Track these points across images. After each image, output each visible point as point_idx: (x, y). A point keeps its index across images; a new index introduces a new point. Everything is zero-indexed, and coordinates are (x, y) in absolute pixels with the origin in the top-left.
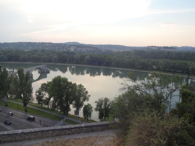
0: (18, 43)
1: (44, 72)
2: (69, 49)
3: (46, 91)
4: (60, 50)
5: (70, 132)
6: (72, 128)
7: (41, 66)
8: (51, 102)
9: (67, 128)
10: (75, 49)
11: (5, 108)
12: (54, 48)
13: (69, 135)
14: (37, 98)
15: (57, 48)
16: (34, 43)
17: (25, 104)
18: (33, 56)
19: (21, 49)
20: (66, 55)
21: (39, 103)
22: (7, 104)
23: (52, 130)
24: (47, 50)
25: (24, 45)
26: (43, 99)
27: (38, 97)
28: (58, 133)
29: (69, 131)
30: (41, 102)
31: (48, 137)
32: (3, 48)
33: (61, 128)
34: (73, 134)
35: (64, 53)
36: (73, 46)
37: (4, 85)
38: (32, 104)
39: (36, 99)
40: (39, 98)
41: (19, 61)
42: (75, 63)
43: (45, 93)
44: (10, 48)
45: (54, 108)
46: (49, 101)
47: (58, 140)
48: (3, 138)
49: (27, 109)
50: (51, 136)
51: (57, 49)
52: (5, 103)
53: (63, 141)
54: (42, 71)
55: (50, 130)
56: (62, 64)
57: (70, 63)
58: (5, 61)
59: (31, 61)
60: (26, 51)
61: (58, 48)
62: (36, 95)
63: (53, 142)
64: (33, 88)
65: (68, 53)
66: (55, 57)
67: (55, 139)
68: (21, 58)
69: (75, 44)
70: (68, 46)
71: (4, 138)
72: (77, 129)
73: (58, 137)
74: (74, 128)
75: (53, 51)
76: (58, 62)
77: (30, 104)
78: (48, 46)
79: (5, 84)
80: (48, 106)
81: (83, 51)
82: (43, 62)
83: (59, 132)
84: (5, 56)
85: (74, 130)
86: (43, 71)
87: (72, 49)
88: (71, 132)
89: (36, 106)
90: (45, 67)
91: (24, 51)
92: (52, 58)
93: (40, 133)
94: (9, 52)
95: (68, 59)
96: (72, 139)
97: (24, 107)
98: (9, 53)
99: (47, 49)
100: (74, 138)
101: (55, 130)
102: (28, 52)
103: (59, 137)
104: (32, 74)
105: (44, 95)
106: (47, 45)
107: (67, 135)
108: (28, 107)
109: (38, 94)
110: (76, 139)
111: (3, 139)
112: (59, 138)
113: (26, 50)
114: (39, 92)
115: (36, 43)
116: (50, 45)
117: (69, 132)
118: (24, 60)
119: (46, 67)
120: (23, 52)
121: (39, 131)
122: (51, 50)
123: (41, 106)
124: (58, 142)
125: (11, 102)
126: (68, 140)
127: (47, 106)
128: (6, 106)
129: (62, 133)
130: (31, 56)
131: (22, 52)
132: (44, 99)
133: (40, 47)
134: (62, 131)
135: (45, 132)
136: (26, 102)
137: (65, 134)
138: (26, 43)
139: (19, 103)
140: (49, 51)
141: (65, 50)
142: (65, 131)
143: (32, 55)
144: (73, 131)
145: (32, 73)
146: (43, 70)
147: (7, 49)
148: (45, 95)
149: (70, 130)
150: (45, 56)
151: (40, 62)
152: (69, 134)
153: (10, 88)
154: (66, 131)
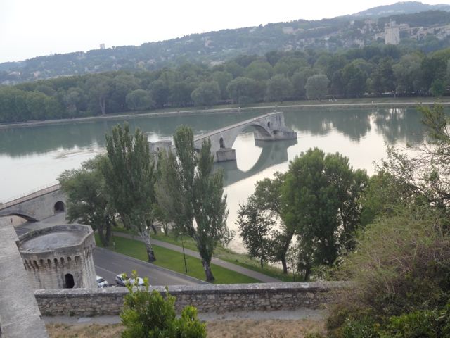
0: (186, 38)
1: (277, 140)
2: (376, 37)
3: (275, 209)
4: (340, 45)
5: (268, 303)
6: (271, 292)
7: (263, 119)
8: (295, 251)
9: (258, 288)
10: (403, 34)
11: (148, 266)
12: (316, 41)
13: (265, 312)
14: (245, 235)
15: (327, 39)
16: (240, 30)
17: (206, 256)
18: (236, 80)
19: (197, 59)
20: (364, 62)
21: (253, 253)
22: (152, 253)
23: (216, 292)
24: (288, 53)
25: (206, 45)
26: (264, 237)
27: (246, 229)
28: (231, 302)
29: (263, 300)
30: (260, 251)
31: (207, 311)
32: (141, 63)
33: (240, 288)
34: (276, 309)
35: (357, 54)
36: (393, 23)
37: (140, 189)
38: (230, 256)
39: (242, 238)
40: (253, 234)
41: (191, 106)
42: (401, 96)
43: (271, 215)
44: (163, 59)
45: (305, 271)
46: (287, 246)
47: (231, 319)
48: (99, 303)
49: (212, 271)
50: (213, 311)
51: (327, 44)
52: (148, 251)
53: (242, 322)
54: (269, 135)
55: (210, 292)
56: (346, 104)
57: (379, 96)
58: (148, 110)
59: (229, 103)
60: (214, 64)
61: (332, 40)
62: (242, 224)
63: (216, 324)
64: (226, 197)
65: (370, 53)
66: (316, 76)
67: (223, 318)
68: (195, 93)
69: (402, 12)
70: (374, 26)
71: (102, 303)
72: (288, 295)
73: (232, 313)
74: (278, 291)
75: (311, 52)
76: (332, 98)
77: (223, 256)
78: (292, 37)
79: (142, 187)
80: (284, 264)
81: (440, 37)
82: (272, 100)
83: (234, 298)
84: (146, 92)
85: (278, 296)
86: (273, 136)
87: (391, 37)
88: (271, 303)
89: (243, 265)
90: (279, 118)
91: (205, 67)
92: (305, 81)
93: (184, 297)
94: (158, 76)
95: (370, 81)
96: (269, 322)
97: (203, 263)
98: (160, 81)
99: (289, 48)
100: (276, 318)
101: (225, 293)
102: (219, 68)
103: (236, 313)
104: (234, 151)
105: (268, 224)
106: (289, 31)
107: (258, 310)
108: (217, 267)
109: (246, 218)
110: (281, 321)
111: (100, 306)
112: (234, 315)
113: (214, 59)
114: (251, 212)
115: (246, 30)
116: (301, 30)
117: (263, 302)
118: (207, 101)
119: (283, 120)
120: (204, 72)
121: (183, 293)
122: (303, 50)
123: (259, 265)
124: (231, 324)
125: (164, 249)
126: (257, 323)
127: (279, 265)
128: (152, 259)
129: (244, 303)
130: (229, 84)
131: (199, 72)
132: (268, 236)
133: (263, 44)
134: (244, 297)
135: (198, 296)
136: (207, 247)
137: (254, 309)
138: (212, 34)
139: (188, 252)
140: (298, 54)
141: (360, 43)
142: (251, 297)
143: (235, 77)
144: (275, 301)
145: (233, 148)
146: (270, 132)
147: (152, 67)
148: (273, 223)
149: (267, 295)
150: (277, 77)
151: (262, 101)
152: (265, 308)
153: (158, 198)
154: (256, 297)
